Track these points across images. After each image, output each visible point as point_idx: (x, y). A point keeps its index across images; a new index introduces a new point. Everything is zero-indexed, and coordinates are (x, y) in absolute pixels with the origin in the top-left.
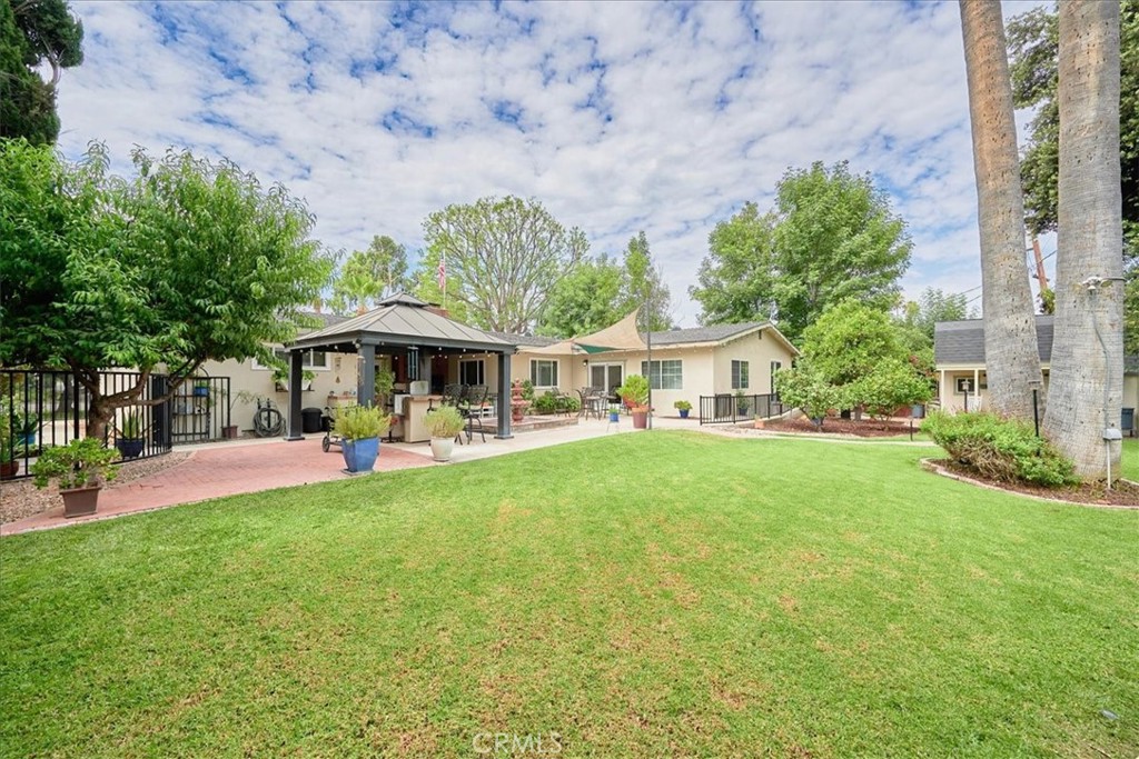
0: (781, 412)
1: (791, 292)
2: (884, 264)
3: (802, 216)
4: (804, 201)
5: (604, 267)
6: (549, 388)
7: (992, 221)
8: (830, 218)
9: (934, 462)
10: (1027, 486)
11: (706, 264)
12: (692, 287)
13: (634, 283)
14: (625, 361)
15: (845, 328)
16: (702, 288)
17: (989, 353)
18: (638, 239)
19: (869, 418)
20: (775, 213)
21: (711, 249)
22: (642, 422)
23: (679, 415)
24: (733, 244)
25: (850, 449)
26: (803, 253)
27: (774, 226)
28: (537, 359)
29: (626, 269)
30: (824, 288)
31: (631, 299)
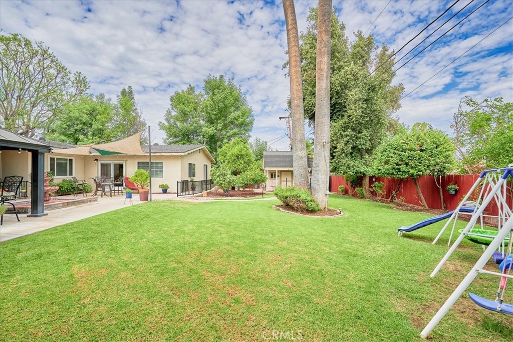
0: (211, 189)
1: (211, 132)
2: (245, 126)
3: (215, 98)
4: (216, 91)
5: (102, 103)
6: (68, 177)
7: (296, 116)
8: (227, 102)
9: (278, 206)
10: (308, 213)
11: (169, 112)
12: (161, 123)
13: (124, 116)
14: (126, 161)
15: (235, 151)
16: (166, 124)
17: (294, 164)
18: (127, 90)
19: (242, 189)
20: (202, 94)
21: (171, 105)
22: (145, 197)
23: (162, 192)
24: (183, 104)
25: (247, 204)
26: (216, 115)
27: (202, 99)
28: (56, 157)
29: (119, 106)
30: (224, 132)
31: (122, 124)
